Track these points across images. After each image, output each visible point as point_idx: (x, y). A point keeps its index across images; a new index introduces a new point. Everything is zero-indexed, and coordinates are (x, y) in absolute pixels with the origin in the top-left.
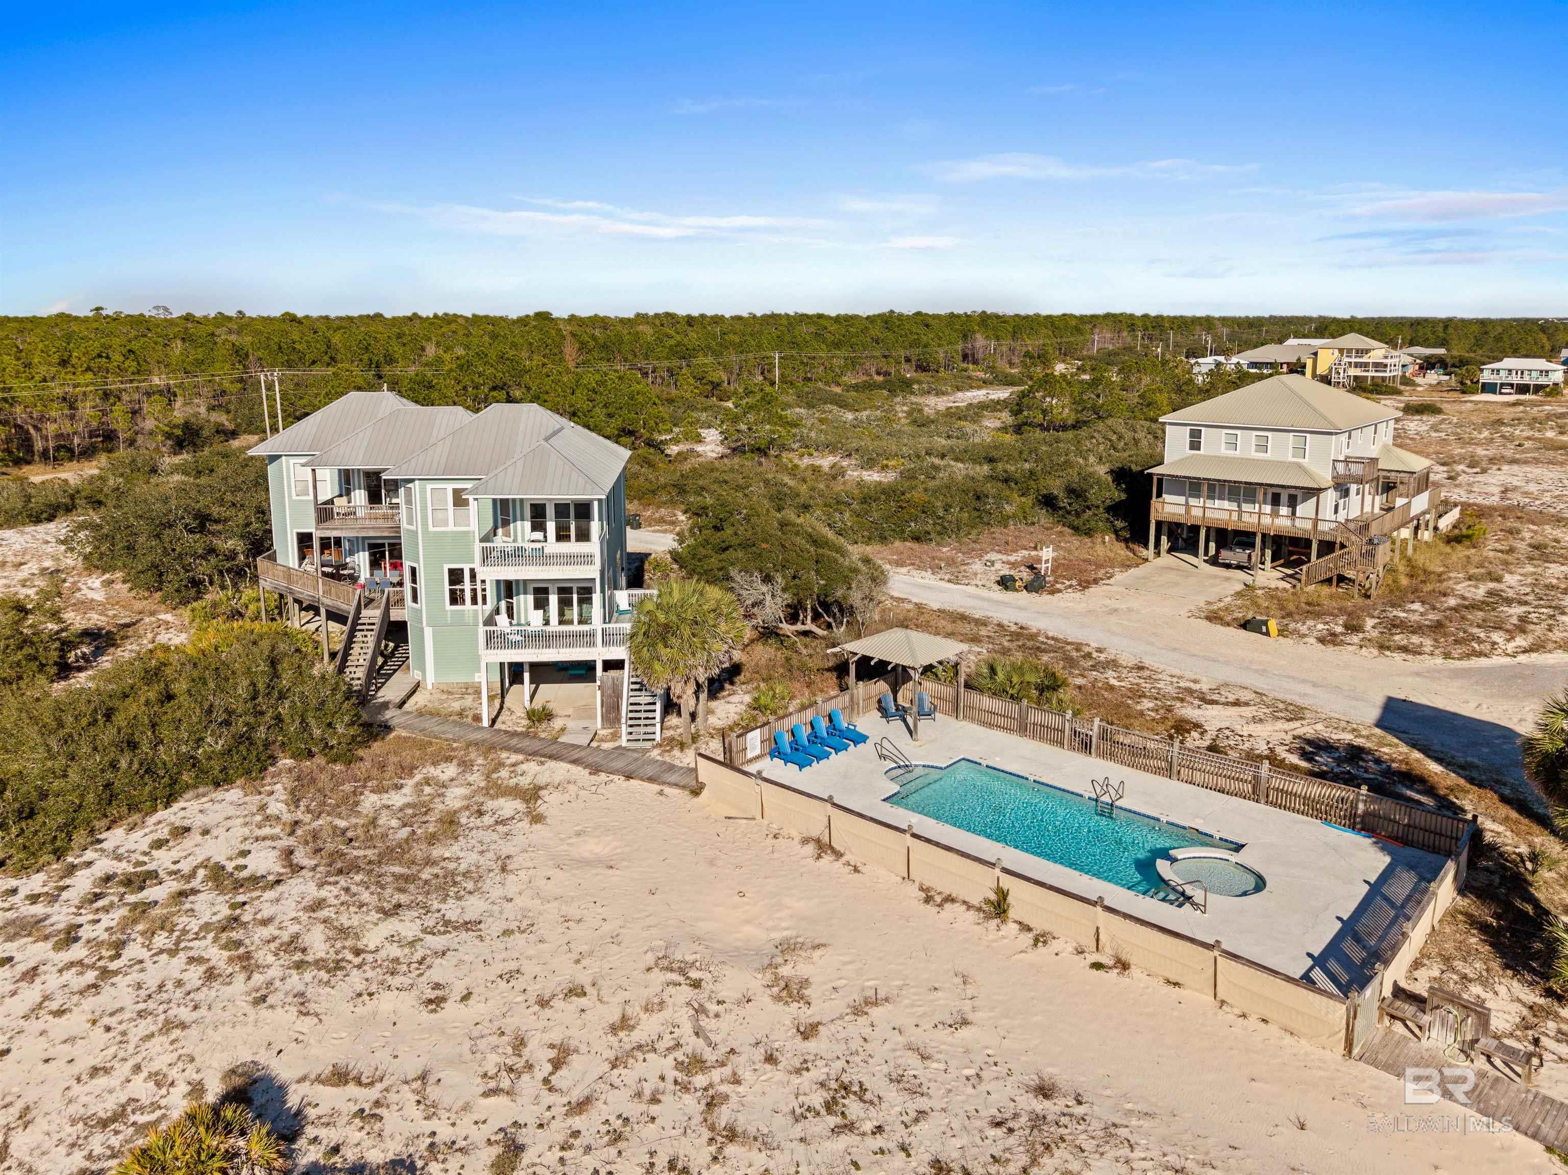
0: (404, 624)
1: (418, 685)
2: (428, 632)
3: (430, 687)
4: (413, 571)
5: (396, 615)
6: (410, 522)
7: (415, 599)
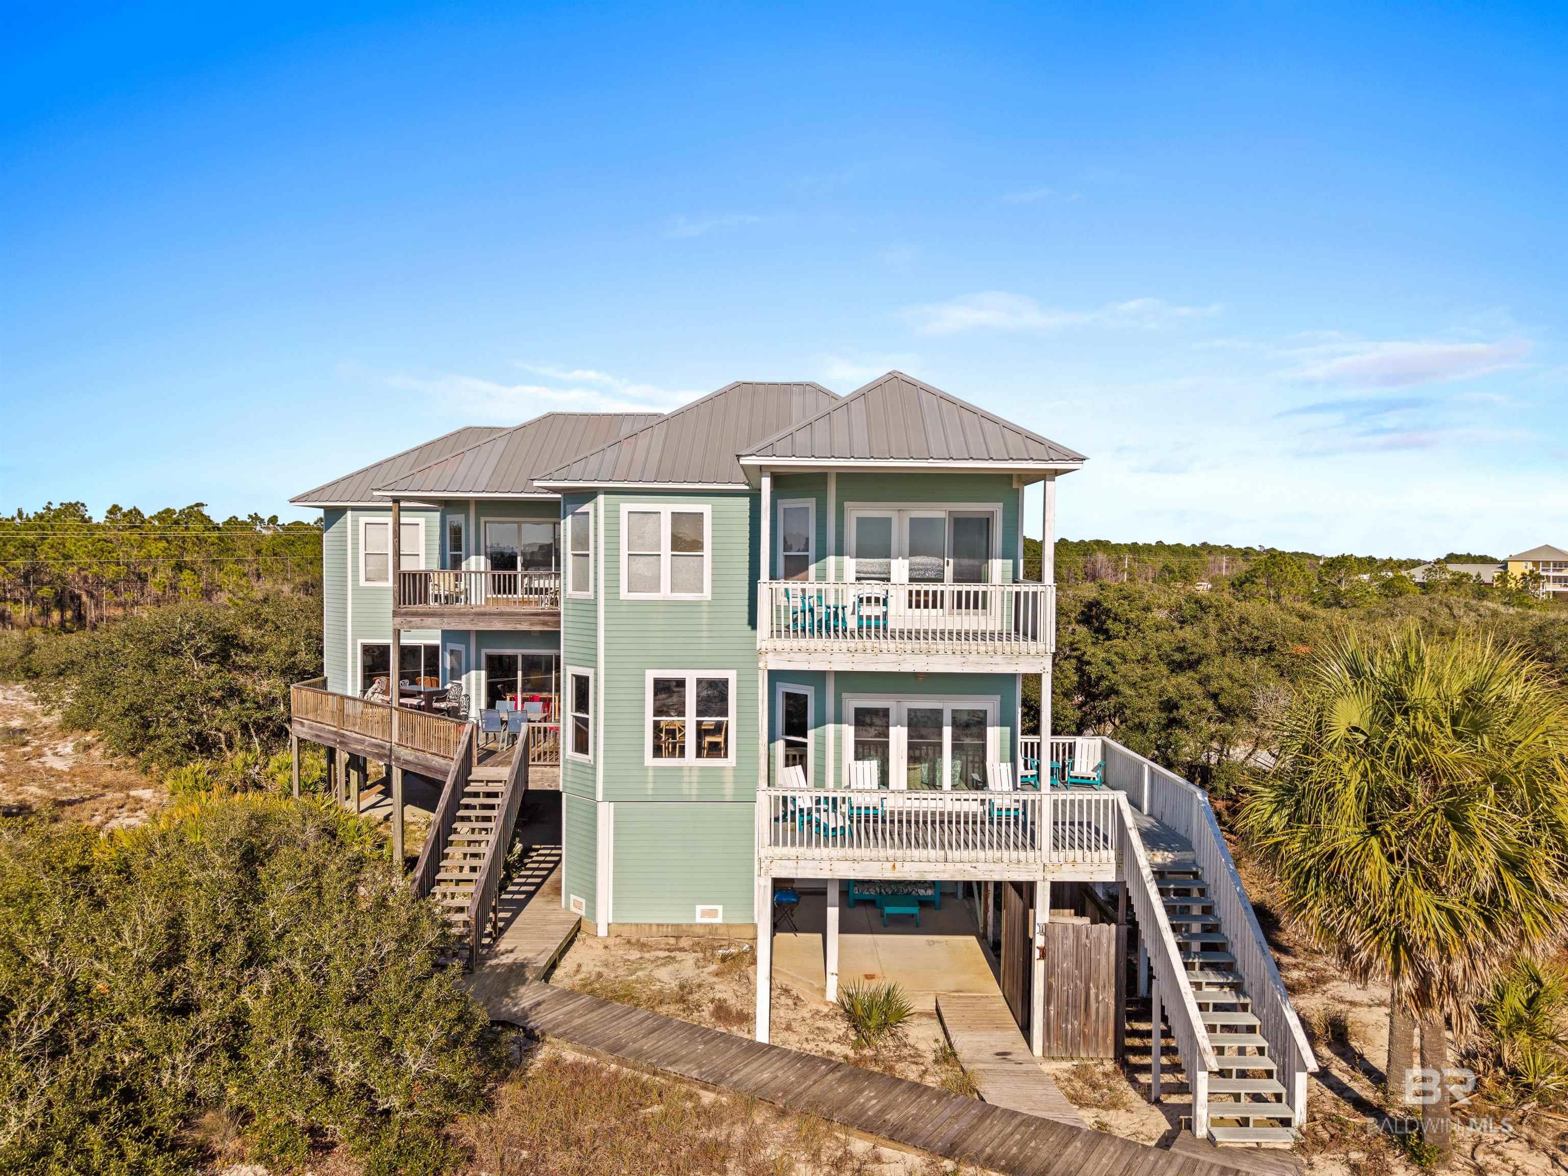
0: (555, 797)
1: (578, 928)
2: (606, 813)
3: (602, 931)
4: (582, 684)
5: (538, 778)
6: (581, 584)
7: (582, 745)
